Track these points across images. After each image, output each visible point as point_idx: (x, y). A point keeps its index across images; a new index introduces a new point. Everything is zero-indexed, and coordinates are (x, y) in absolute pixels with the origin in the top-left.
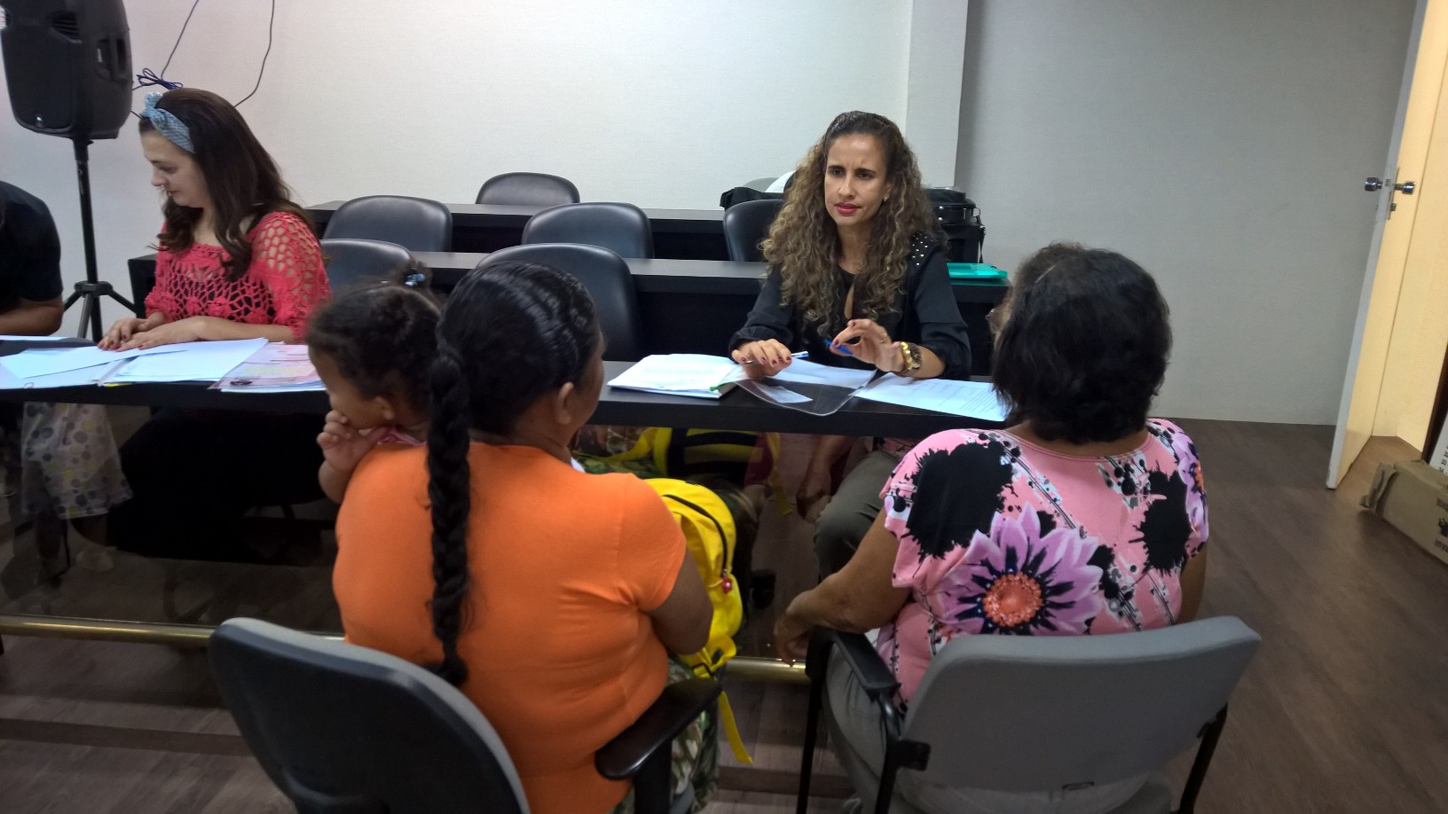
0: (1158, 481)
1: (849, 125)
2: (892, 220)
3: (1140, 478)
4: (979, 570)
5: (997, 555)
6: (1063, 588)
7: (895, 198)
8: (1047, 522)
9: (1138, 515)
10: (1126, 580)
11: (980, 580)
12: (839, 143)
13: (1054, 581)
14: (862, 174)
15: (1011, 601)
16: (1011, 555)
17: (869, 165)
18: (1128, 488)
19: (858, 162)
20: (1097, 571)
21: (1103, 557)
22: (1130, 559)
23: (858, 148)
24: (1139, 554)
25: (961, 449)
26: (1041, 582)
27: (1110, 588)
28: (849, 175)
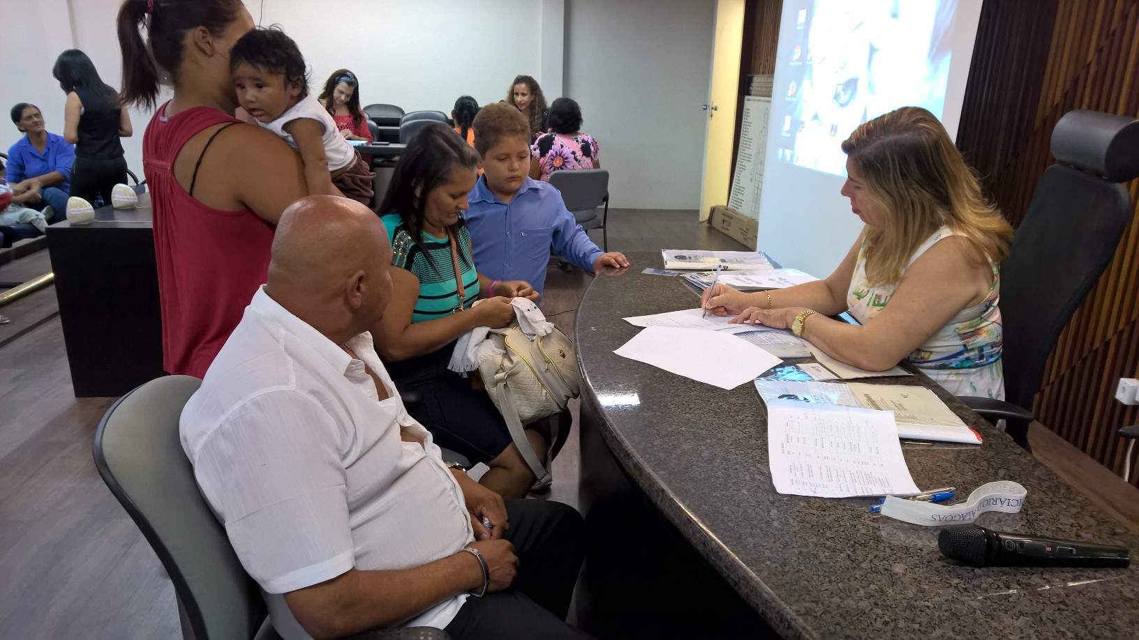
0: (583, 141)
1: (520, 80)
2: (535, 107)
3: (580, 140)
4: (552, 157)
5: (554, 153)
6: (566, 158)
7: (535, 100)
8: (562, 146)
9: (580, 146)
10: (579, 158)
11: (552, 159)
12: (517, 86)
13: (564, 157)
14: (523, 95)
15: (558, 162)
16: (556, 153)
17: (525, 92)
18: (577, 141)
19: (522, 91)
20: (573, 155)
21: (574, 153)
22: (579, 154)
23: (523, 87)
24: (581, 153)
25: (545, 137)
26: (562, 157)
27: (576, 159)
28: (520, 96)
